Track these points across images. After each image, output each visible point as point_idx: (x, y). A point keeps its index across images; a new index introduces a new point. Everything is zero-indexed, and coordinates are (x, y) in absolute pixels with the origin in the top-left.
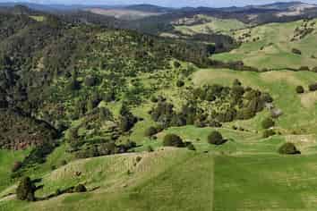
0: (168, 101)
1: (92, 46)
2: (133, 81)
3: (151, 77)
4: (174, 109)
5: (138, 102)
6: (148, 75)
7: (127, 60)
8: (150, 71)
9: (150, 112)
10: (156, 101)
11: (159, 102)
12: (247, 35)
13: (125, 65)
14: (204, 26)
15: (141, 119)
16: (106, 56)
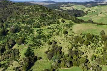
0: (58, 44)
1: (20, 12)
2: (38, 30)
3: (48, 28)
4: (62, 50)
5: (39, 45)
6: (47, 27)
7: (36, 19)
8: (48, 24)
9: (47, 53)
10: (51, 43)
11: (53, 44)
12: (89, 10)
13: (34, 21)
14: (71, 7)
15: (41, 58)
16: (26, 17)
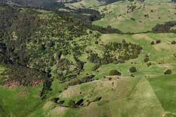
0: (94, 52)
2: (72, 43)
3: (80, 40)
4: (98, 56)
7: (65, 31)
9: (88, 59)
10: (88, 52)
13: (64, 34)
14: (79, 3)
15: (85, 63)
16: (50, 29)
